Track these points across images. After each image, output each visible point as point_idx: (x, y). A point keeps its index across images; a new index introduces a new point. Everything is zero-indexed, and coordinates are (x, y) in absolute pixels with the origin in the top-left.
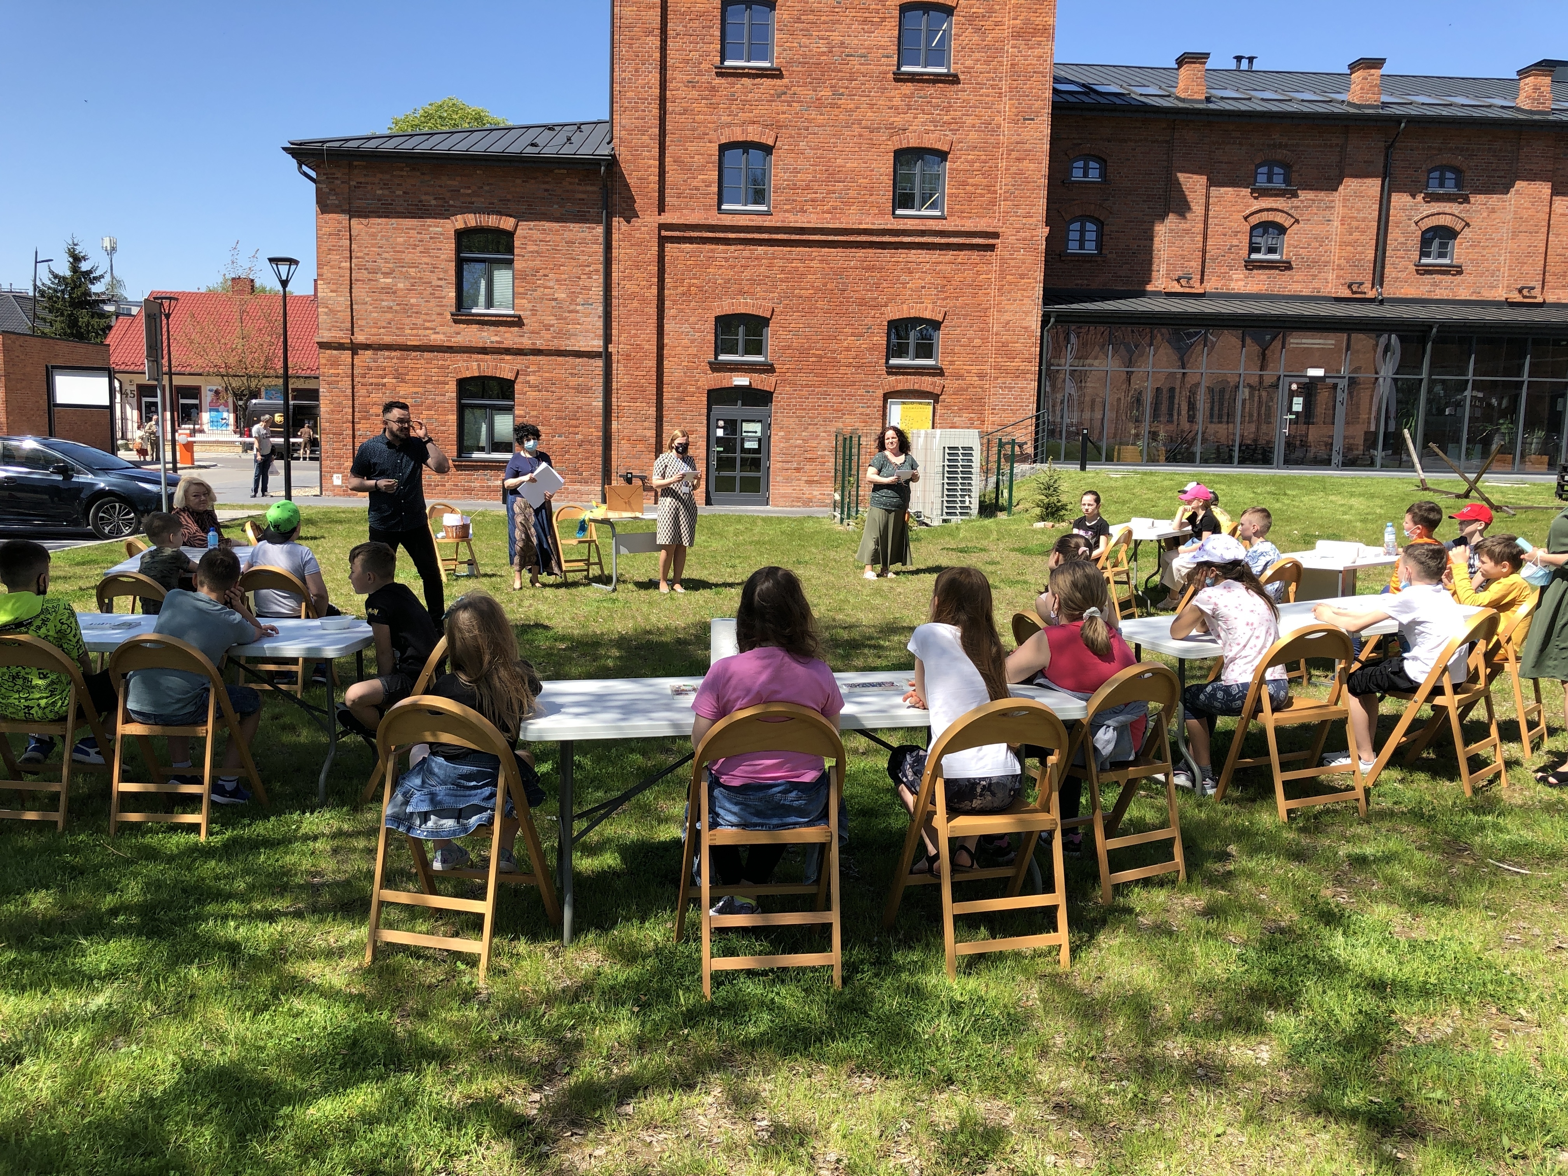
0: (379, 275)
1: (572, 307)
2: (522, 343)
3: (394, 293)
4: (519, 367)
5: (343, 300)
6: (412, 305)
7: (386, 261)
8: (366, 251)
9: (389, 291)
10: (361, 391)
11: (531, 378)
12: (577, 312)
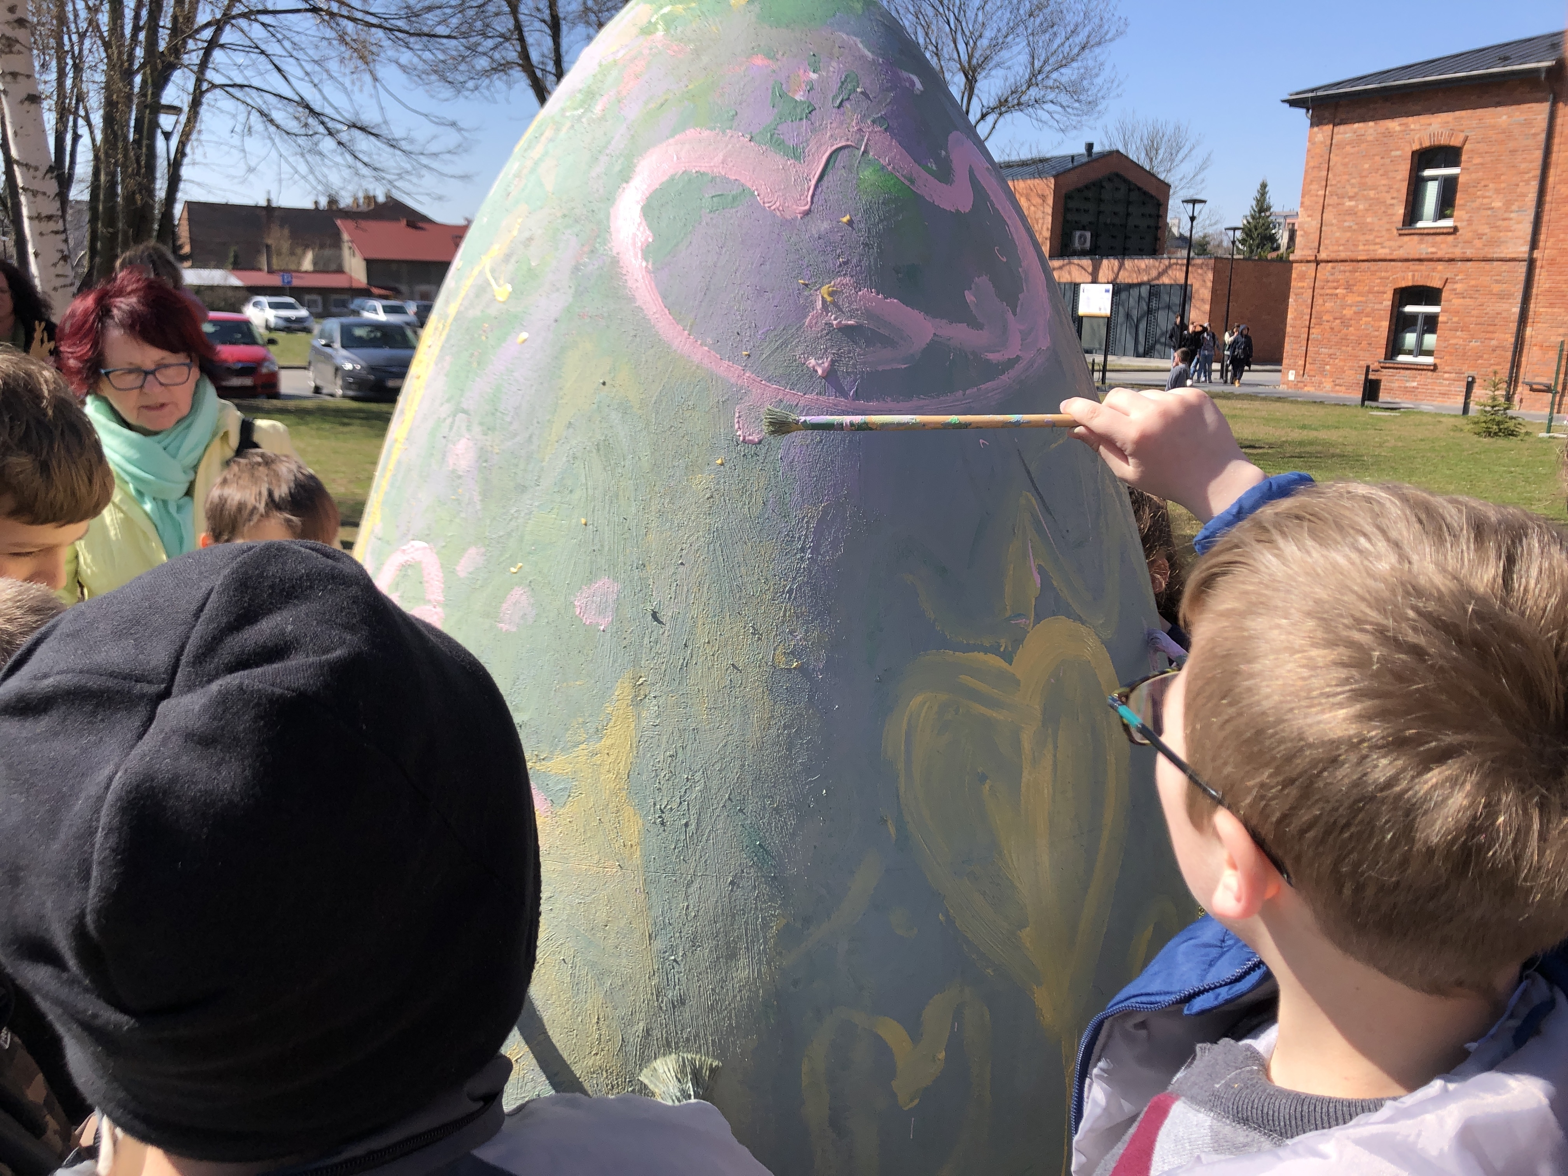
0: (1346, 200)
1: (1506, 215)
2: (1453, 253)
3: (1355, 214)
4: (1448, 275)
5: (1316, 224)
6: (1368, 223)
7: (1353, 186)
8: (1338, 179)
9: (1352, 212)
10: (1319, 301)
11: (1459, 287)
12: (1510, 219)
